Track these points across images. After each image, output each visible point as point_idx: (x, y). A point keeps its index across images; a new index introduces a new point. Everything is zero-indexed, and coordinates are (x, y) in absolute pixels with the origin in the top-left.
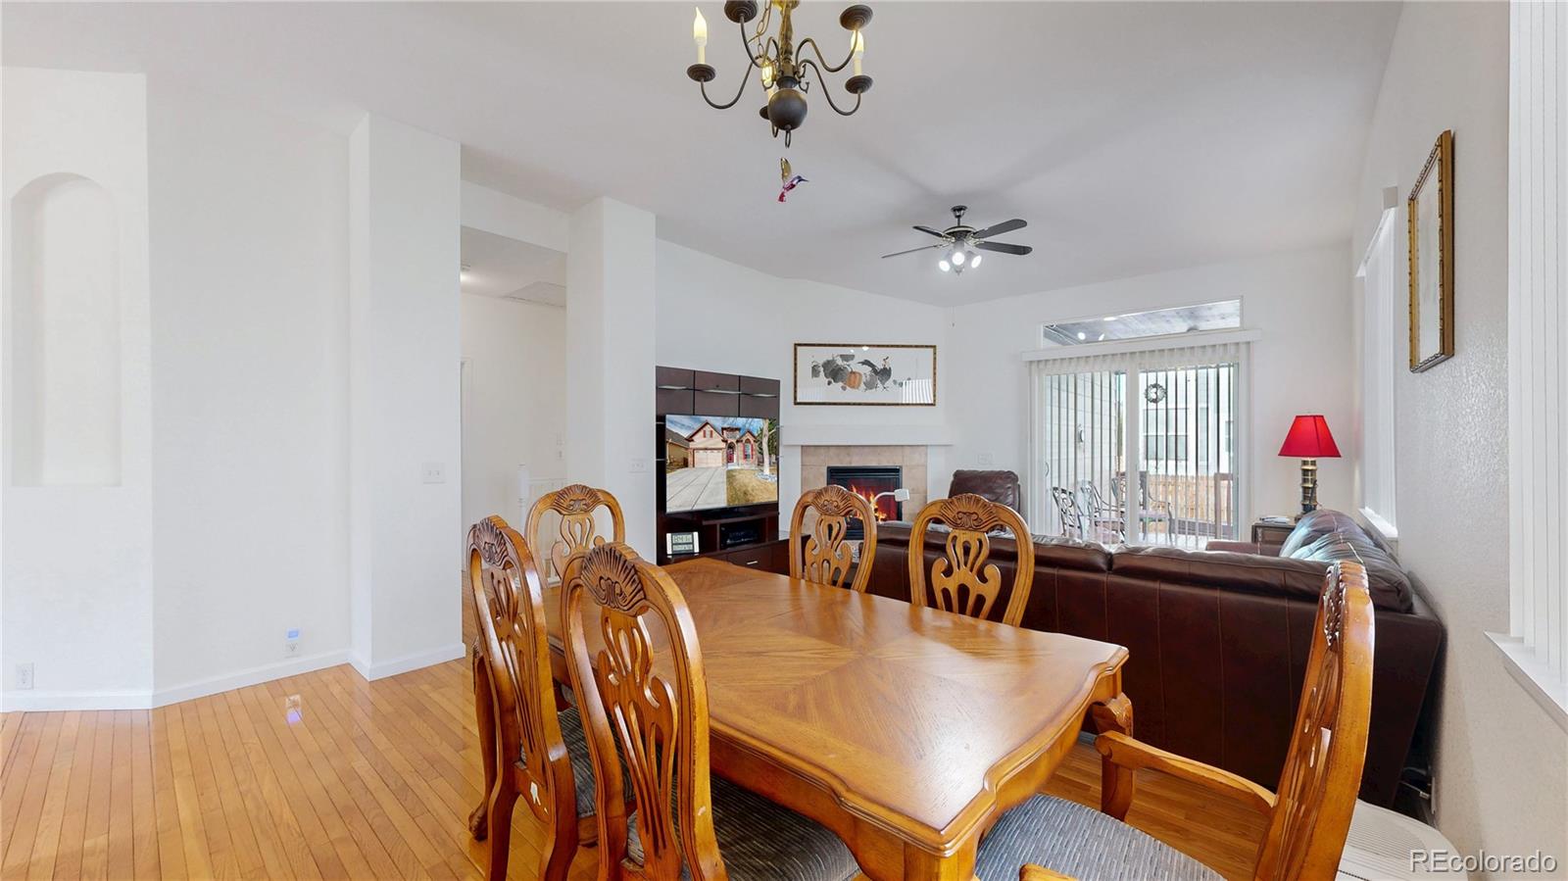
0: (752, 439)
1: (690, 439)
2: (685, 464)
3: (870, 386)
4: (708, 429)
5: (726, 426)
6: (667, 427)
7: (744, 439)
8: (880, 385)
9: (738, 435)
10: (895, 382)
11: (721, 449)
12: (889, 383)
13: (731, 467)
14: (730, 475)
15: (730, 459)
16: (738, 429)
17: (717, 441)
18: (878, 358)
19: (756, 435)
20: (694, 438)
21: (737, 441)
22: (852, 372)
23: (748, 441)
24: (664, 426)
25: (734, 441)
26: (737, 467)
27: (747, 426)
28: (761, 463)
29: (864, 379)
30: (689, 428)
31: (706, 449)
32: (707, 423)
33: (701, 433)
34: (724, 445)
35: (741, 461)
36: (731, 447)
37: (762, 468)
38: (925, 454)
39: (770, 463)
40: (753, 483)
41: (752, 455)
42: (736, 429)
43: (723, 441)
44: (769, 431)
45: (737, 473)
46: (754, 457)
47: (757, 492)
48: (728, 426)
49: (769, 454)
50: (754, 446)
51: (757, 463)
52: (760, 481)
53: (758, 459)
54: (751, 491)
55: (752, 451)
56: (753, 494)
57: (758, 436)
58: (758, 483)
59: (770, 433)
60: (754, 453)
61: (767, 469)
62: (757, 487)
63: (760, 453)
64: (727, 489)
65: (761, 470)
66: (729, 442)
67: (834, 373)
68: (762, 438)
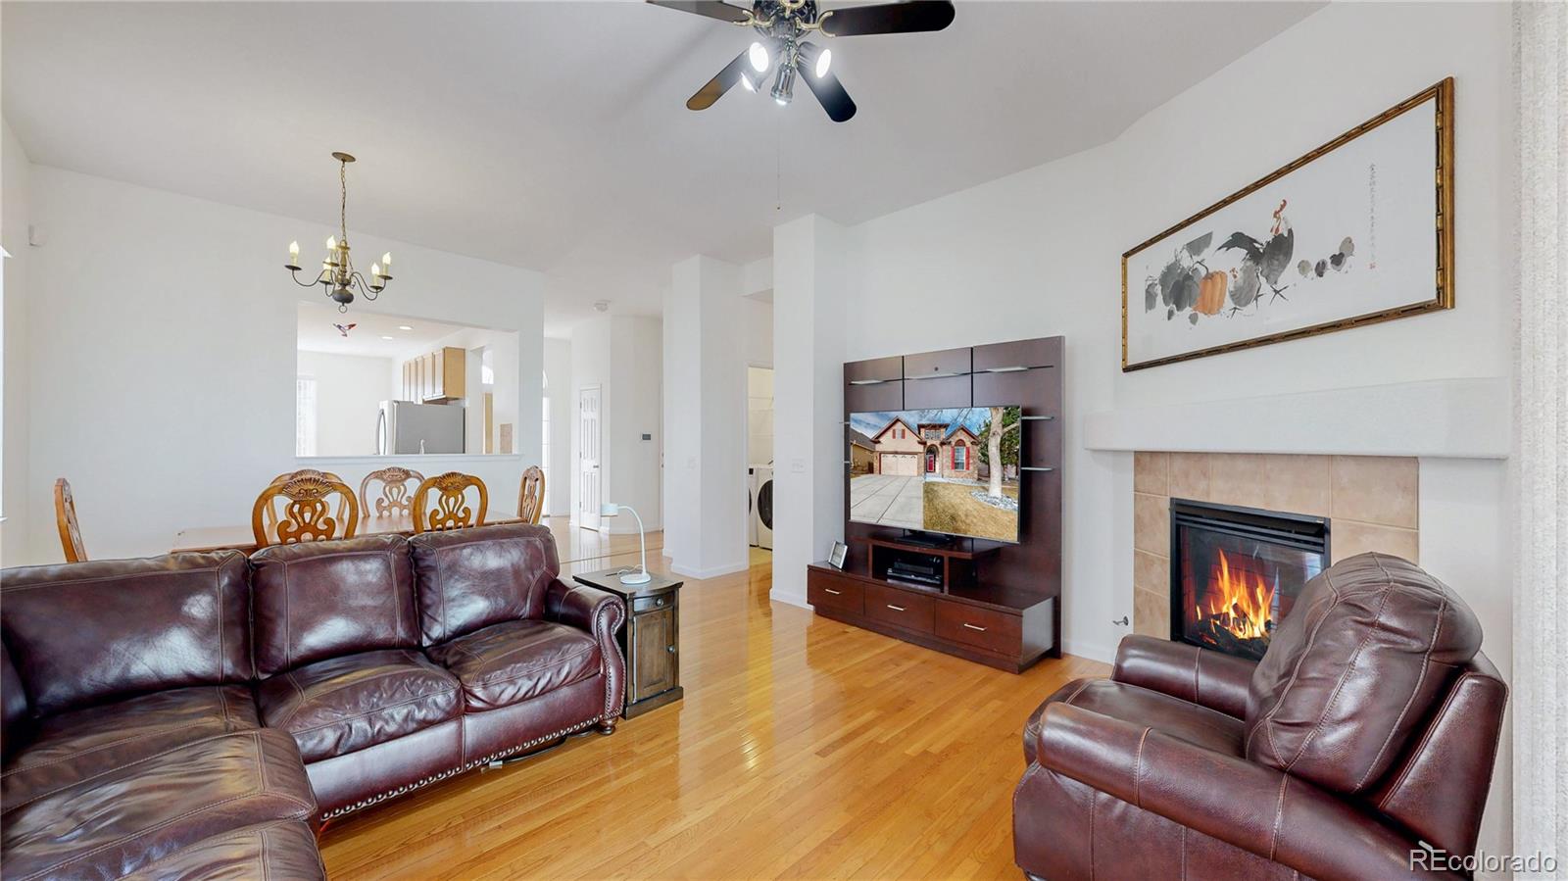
0: (968, 441)
1: (876, 441)
2: (870, 470)
3: (1244, 296)
4: (899, 427)
5: (924, 422)
6: (852, 427)
7: (953, 441)
8: (1266, 288)
9: (943, 434)
10: (1303, 267)
11: (916, 454)
12: (1289, 274)
13: (931, 478)
14: (929, 491)
15: (929, 467)
16: (946, 426)
17: (911, 443)
18: (1256, 219)
19: (976, 432)
20: (881, 439)
21: (942, 444)
22: (1210, 276)
23: (961, 443)
24: (849, 425)
25: (937, 443)
26: (940, 480)
27: (961, 420)
28: (984, 476)
29: (1230, 286)
30: (875, 427)
31: (896, 453)
32: (898, 420)
33: (890, 433)
34: (920, 448)
35: (947, 472)
36: (932, 451)
37: (986, 485)
38: (1413, 490)
39: (1003, 480)
40: (968, 506)
41: (968, 464)
42: (941, 426)
43: (919, 443)
44: (1004, 426)
45: (940, 488)
46: (971, 467)
47: (975, 520)
48: (928, 422)
49: (1003, 464)
50: (971, 451)
51: (976, 476)
52: (981, 505)
53: (979, 470)
54: (964, 518)
55: (968, 458)
56: (967, 521)
57: (981, 435)
58: (977, 507)
59: (1006, 430)
60: (971, 461)
61: (996, 488)
62: (975, 513)
63: (984, 461)
64: (925, 507)
65: (983, 488)
66: (928, 444)
67: (1179, 289)
68: (987, 438)
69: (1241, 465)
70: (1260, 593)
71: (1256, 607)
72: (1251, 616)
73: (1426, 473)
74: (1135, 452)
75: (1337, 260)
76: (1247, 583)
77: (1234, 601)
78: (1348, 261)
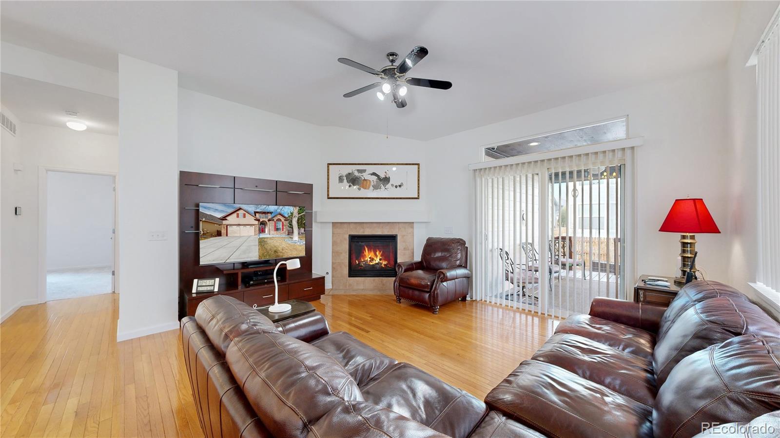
0: (283, 219)
1: (224, 218)
2: (219, 234)
3: (376, 187)
4: (241, 212)
5: (258, 210)
6: (200, 210)
7: (275, 219)
8: (382, 186)
9: (270, 216)
10: (392, 185)
11: (254, 225)
12: (388, 186)
13: (262, 236)
14: (262, 242)
15: (262, 231)
16: (271, 213)
17: (250, 220)
18: (381, 171)
19: (287, 216)
20: (227, 218)
21: (269, 220)
22: (365, 180)
23: (279, 220)
24: (198, 210)
25: (266, 220)
26: (268, 236)
27: (279, 211)
28: (290, 233)
29: (372, 184)
30: (222, 211)
31: (239, 225)
32: (240, 209)
33: (235, 215)
34: (257, 222)
35: (272, 232)
36: (263, 224)
37: (291, 236)
38: (413, 227)
39: (299, 234)
40: (283, 246)
41: (283, 228)
42: (268, 213)
43: (255, 220)
44: (299, 214)
45: (268, 240)
46: (284, 230)
47: (287, 251)
48: (261, 211)
49: (299, 228)
50: (284, 223)
51: (287, 233)
52: (289, 244)
53: (288, 231)
54: (281, 251)
55: (283, 226)
56: (283, 252)
57: (289, 217)
58: (288, 245)
59: (300, 215)
60: (284, 227)
61: (296, 237)
62: (287, 248)
63: (290, 227)
64: (259, 249)
65: (290, 237)
66: (261, 220)
67: (353, 180)
68: (292, 218)
69: (375, 225)
70: (377, 253)
71: (377, 256)
72: (375, 259)
73: (415, 225)
74: (333, 223)
75: (400, 186)
76: (374, 251)
77: (370, 256)
78: (402, 187)
